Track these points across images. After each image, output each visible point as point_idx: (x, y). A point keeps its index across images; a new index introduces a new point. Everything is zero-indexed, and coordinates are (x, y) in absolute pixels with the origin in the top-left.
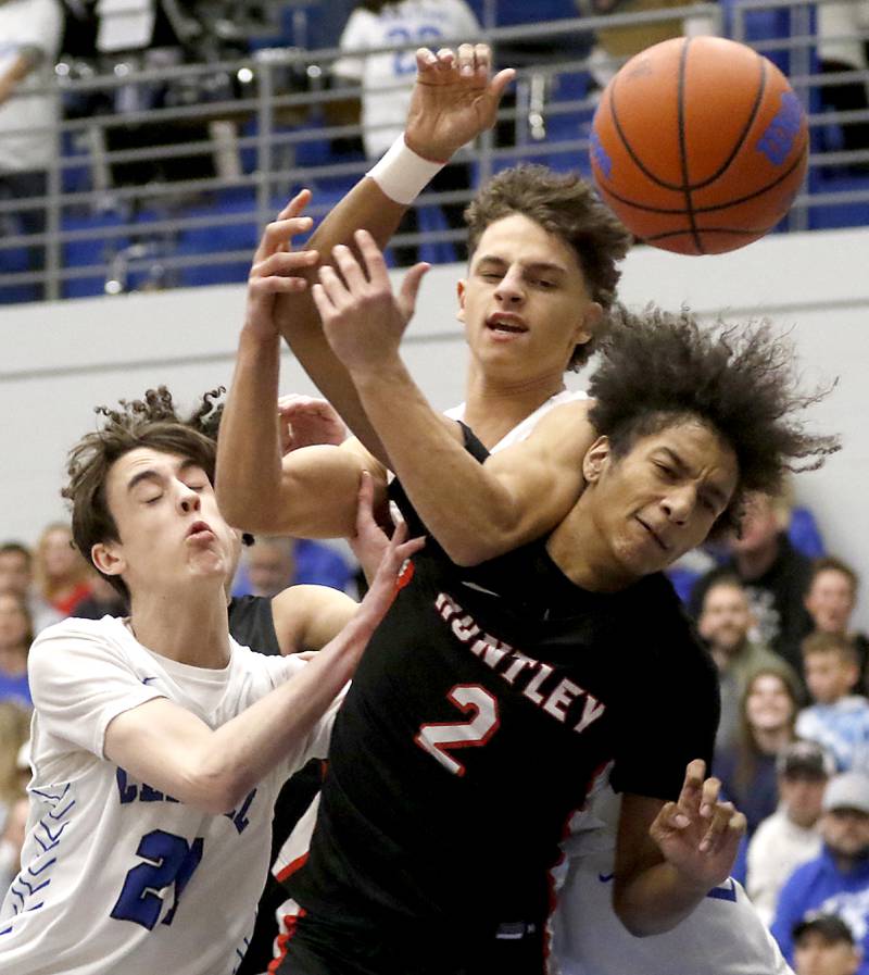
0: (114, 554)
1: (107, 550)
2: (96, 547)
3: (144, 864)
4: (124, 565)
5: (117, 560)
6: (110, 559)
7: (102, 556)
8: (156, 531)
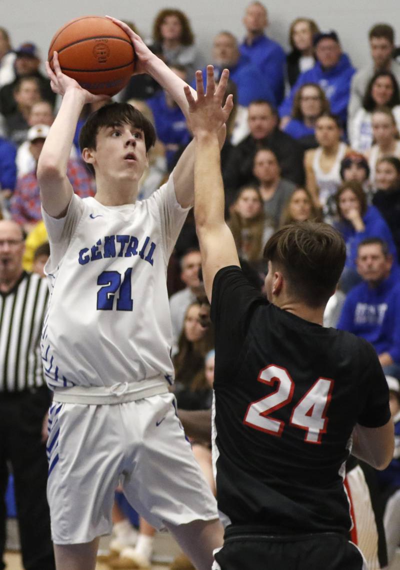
0: (92, 154)
1: (89, 152)
2: (86, 149)
3: (103, 288)
4: (94, 160)
5: (92, 157)
6: (89, 156)
7: (86, 154)
8: (111, 151)
